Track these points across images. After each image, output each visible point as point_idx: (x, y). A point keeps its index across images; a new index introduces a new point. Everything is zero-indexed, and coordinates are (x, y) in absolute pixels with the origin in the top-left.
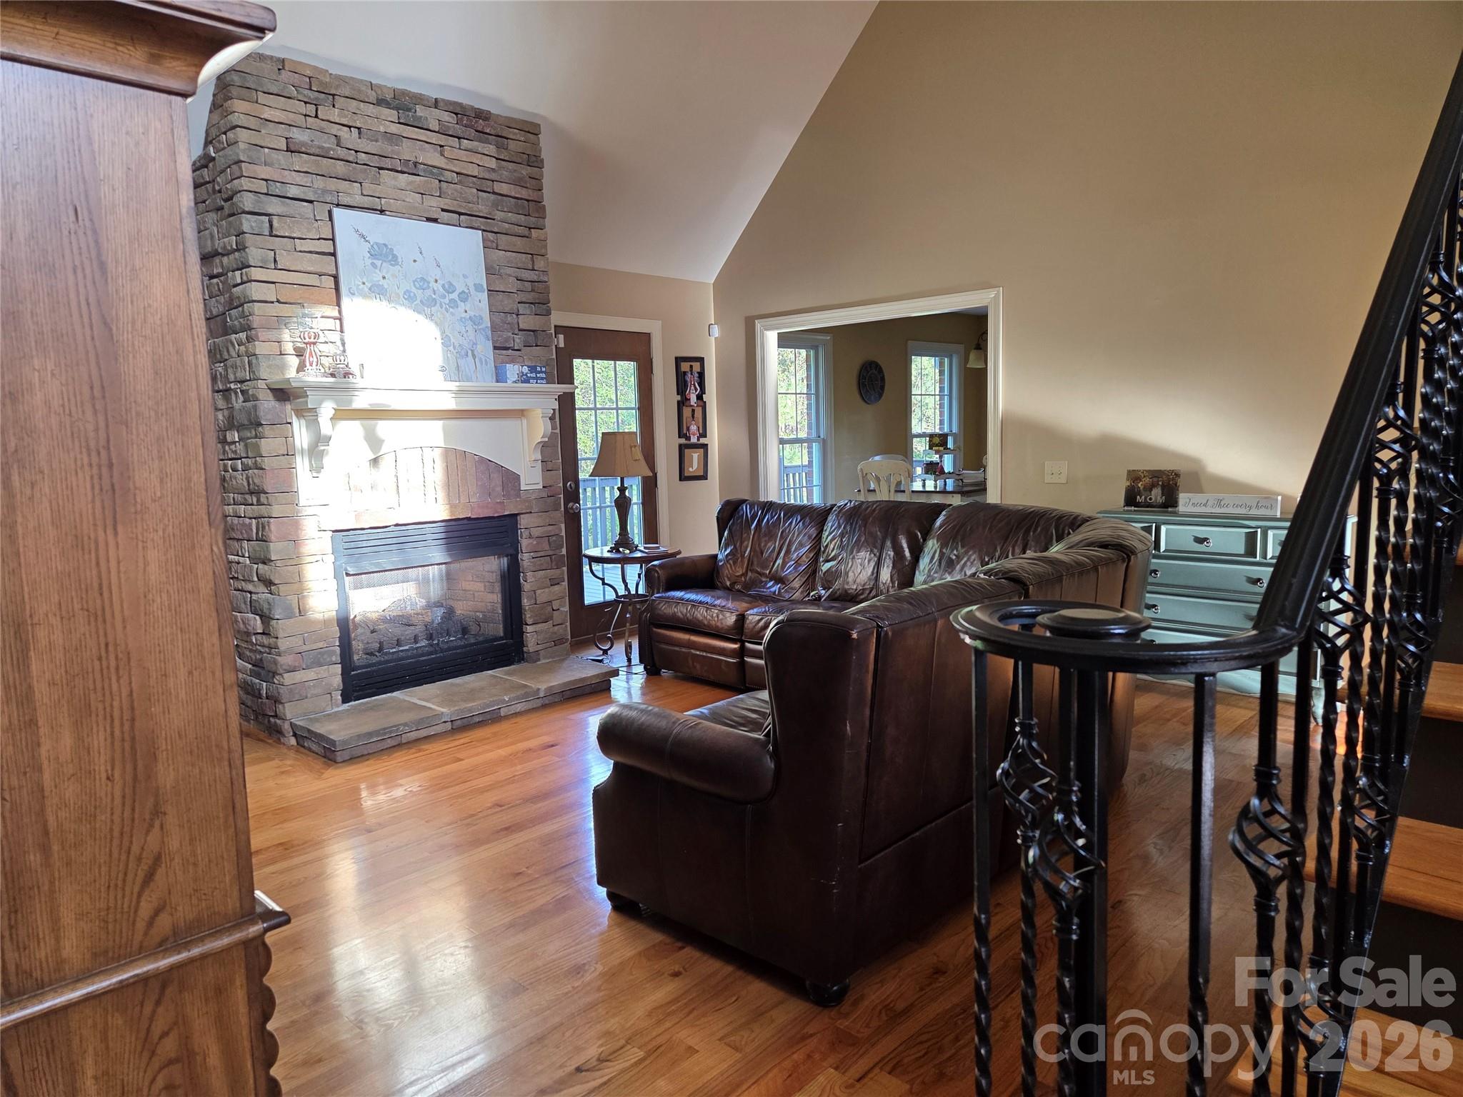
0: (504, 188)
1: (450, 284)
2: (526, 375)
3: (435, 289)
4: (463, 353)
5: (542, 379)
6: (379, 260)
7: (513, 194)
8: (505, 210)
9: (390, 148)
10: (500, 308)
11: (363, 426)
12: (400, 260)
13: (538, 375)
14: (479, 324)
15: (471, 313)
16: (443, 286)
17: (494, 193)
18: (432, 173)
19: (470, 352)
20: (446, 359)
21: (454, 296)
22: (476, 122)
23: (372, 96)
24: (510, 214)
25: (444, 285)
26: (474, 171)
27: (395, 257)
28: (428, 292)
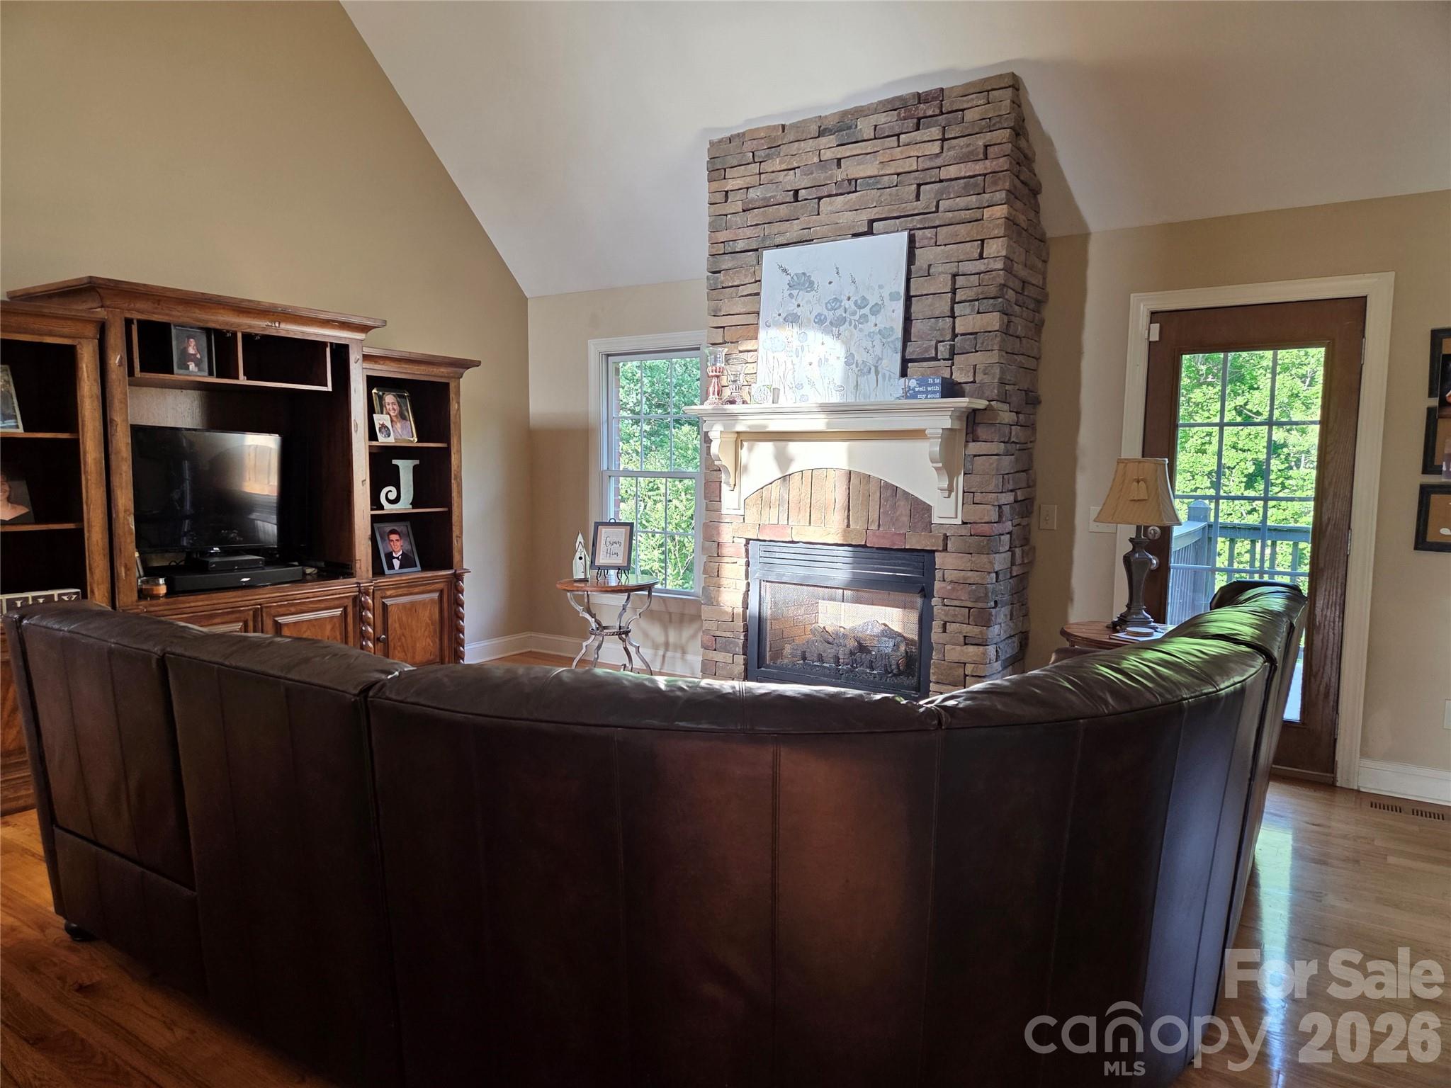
0: (952, 171)
1: (864, 298)
2: (913, 389)
3: (847, 306)
4: (865, 370)
5: (934, 392)
6: (796, 289)
7: (963, 174)
8: (952, 196)
9: (823, 176)
10: (928, 314)
11: (775, 446)
12: (816, 285)
13: (929, 389)
14: (889, 336)
15: (881, 326)
16: (856, 303)
17: (941, 181)
18: (869, 185)
19: (873, 369)
20: (846, 378)
21: (866, 311)
22: (917, 109)
23: (814, 129)
24: (958, 199)
25: (856, 301)
26: (912, 165)
27: (812, 283)
28: (840, 312)
